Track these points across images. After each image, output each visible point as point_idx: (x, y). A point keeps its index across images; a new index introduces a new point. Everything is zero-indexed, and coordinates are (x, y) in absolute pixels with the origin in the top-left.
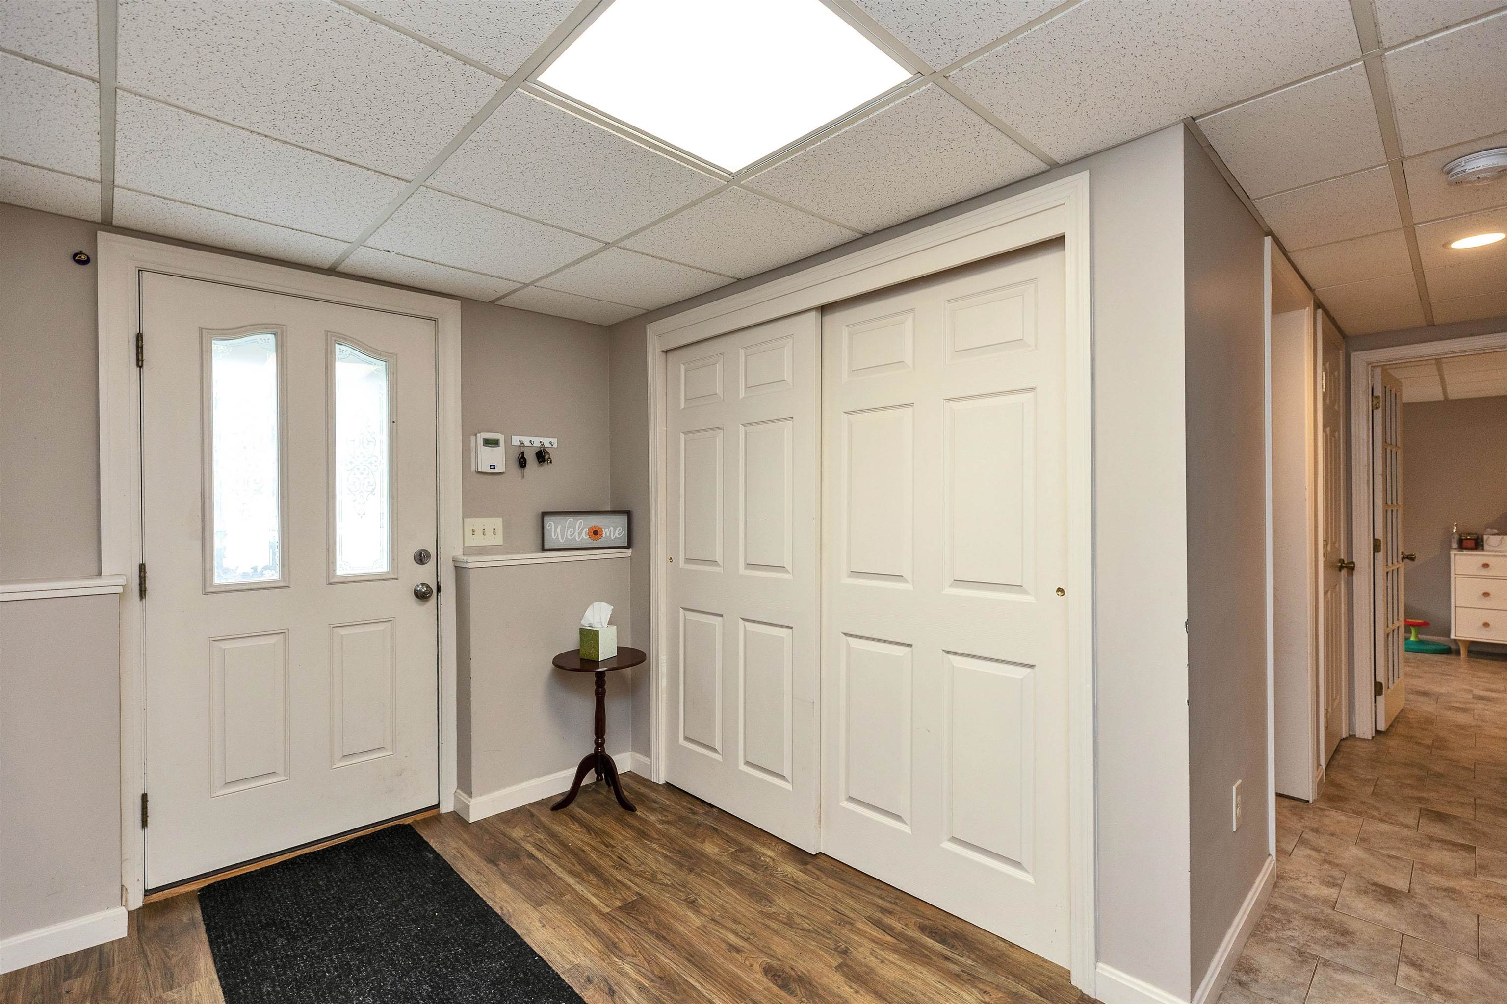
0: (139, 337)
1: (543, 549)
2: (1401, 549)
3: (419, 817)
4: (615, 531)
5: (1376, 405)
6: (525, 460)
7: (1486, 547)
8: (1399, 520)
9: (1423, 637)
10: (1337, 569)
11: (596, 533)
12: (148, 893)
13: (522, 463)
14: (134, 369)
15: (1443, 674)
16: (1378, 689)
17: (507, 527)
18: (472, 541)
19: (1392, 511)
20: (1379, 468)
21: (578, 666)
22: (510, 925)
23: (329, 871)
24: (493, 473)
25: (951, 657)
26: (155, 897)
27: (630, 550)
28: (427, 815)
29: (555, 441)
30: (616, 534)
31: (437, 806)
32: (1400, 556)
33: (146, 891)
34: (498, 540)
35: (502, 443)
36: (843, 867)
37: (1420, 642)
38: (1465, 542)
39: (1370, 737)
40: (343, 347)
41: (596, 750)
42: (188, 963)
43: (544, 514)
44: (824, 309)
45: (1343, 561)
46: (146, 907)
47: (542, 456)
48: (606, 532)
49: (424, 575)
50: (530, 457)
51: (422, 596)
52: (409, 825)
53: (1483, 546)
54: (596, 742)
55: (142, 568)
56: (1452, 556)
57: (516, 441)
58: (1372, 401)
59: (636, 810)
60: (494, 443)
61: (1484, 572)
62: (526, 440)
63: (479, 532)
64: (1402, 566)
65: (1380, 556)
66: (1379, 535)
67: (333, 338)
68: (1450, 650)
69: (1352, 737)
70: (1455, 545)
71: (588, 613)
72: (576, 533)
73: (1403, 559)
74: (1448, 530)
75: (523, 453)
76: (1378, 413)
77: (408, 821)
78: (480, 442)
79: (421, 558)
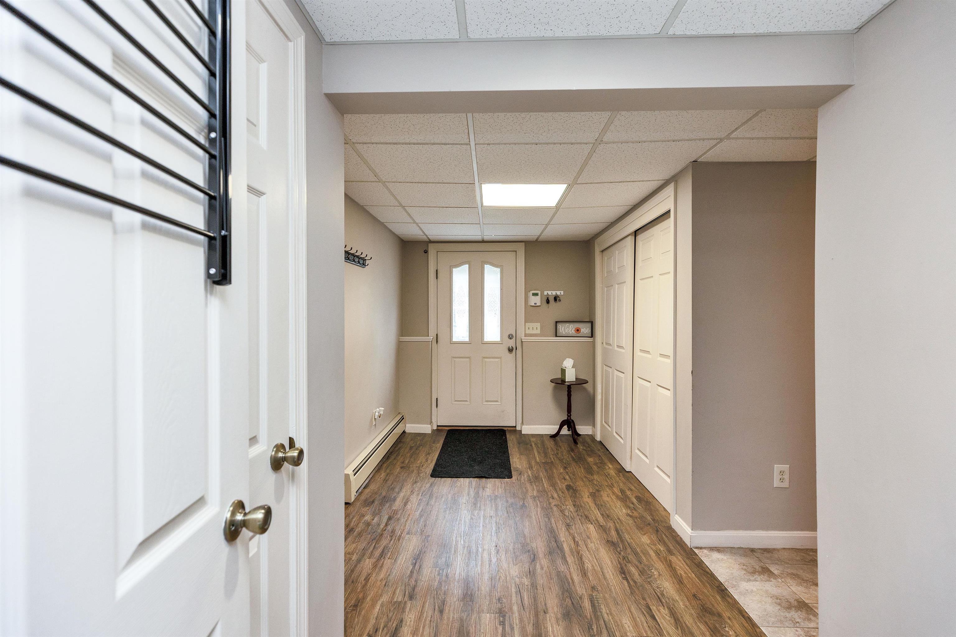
0: (437, 270)
1: (556, 336)
3: (509, 429)
4: (586, 330)
6: (549, 300)
11: (578, 330)
12: (438, 426)
13: (548, 302)
14: (436, 280)
17: (542, 328)
18: (528, 332)
21: (560, 382)
22: (510, 457)
23: (478, 434)
24: (535, 306)
25: (659, 387)
26: (439, 428)
27: (592, 338)
28: (512, 429)
29: (562, 292)
30: (587, 331)
31: (515, 427)
33: (437, 425)
34: (538, 332)
35: (539, 294)
36: (634, 477)
40: (487, 265)
41: (568, 418)
42: (438, 442)
43: (556, 322)
44: (636, 233)
46: (437, 430)
47: (556, 298)
48: (582, 330)
49: (511, 343)
50: (552, 300)
51: (510, 350)
52: (505, 430)
54: (568, 415)
55: (437, 335)
57: (545, 293)
59: (578, 444)
60: (536, 294)
62: (550, 293)
63: (531, 328)
67: (484, 262)
71: (564, 363)
72: (570, 330)
75: (548, 298)
77: (505, 429)
78: (531, 294)
79: (510, 337)
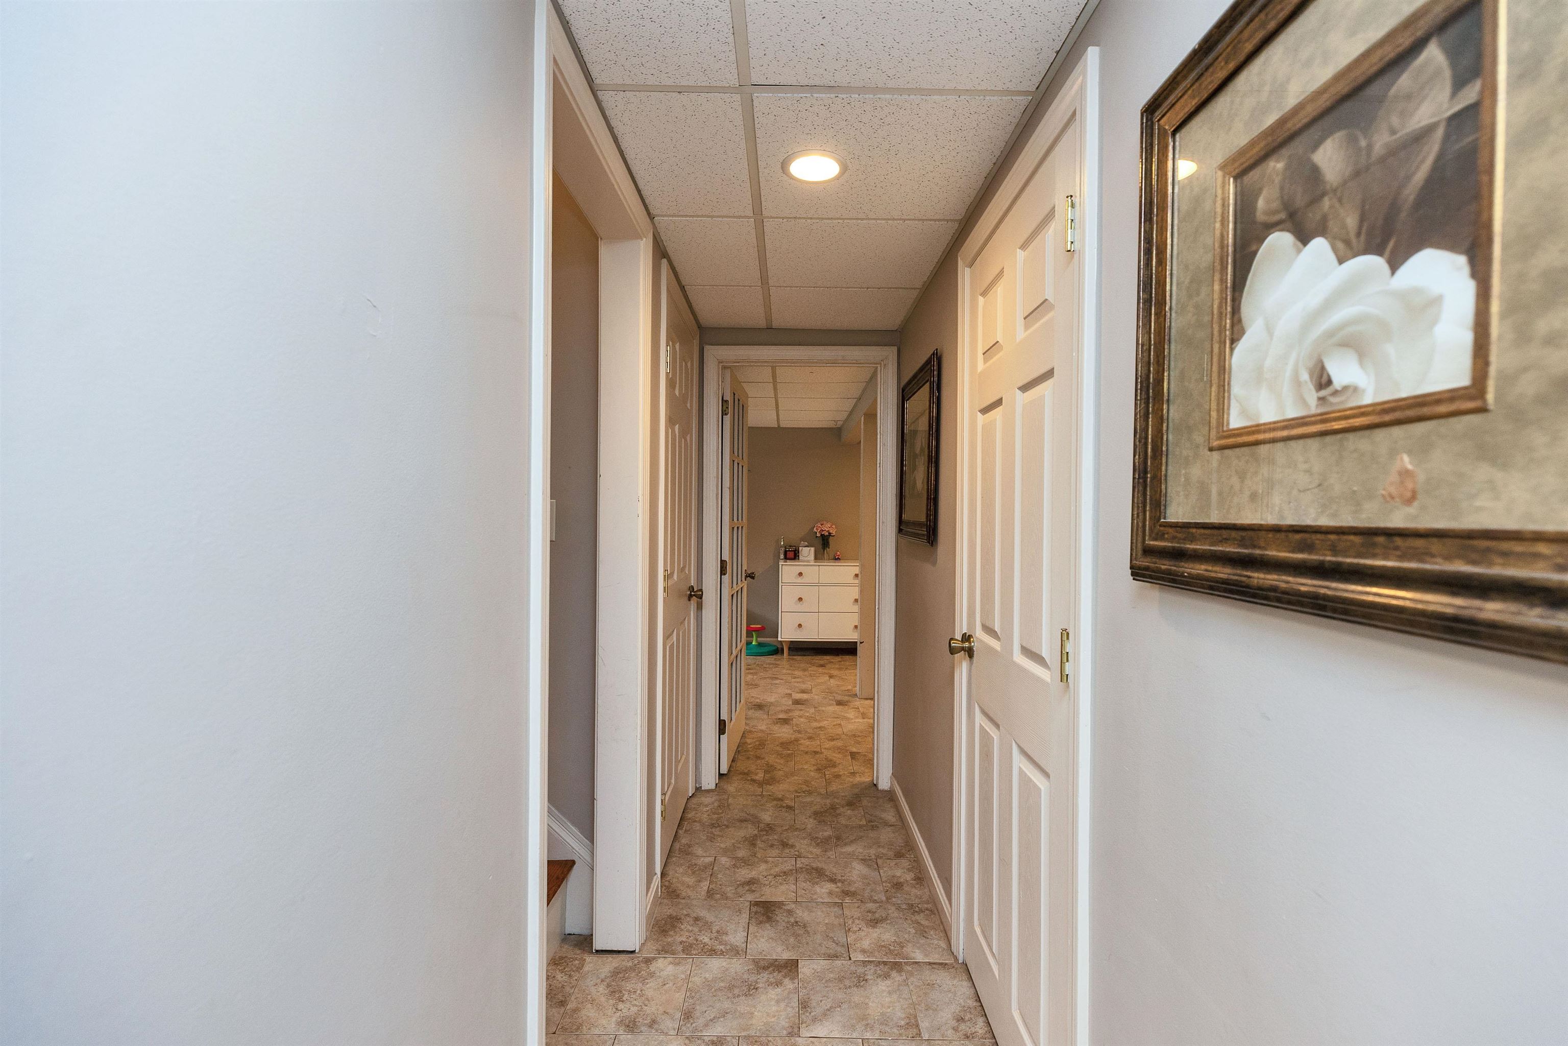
2: (745, 568)
5: (725, 411)
7: (801, 557)
8: (744, 538)
9: (761, 640)
10: (686, 598)
15: (773, 678)
16: (722, 727)
19: (738, 528)
20: (727, 483)
32: (744, 575)
37: (760, 645)
38: (788, 552)
39: (713, 787)
45: (692, 587)
53: (799, 556)
56: (780, 566)
58: (722, 406)
61: (800, 580)
64: (745, 584)
65: (726, 578)
66: (726, 557)
68: (777, 651)
69: (698, 789)
70: (782, 556)
73: (746, 577)
74: (778, 541)
76: (727, 418)
